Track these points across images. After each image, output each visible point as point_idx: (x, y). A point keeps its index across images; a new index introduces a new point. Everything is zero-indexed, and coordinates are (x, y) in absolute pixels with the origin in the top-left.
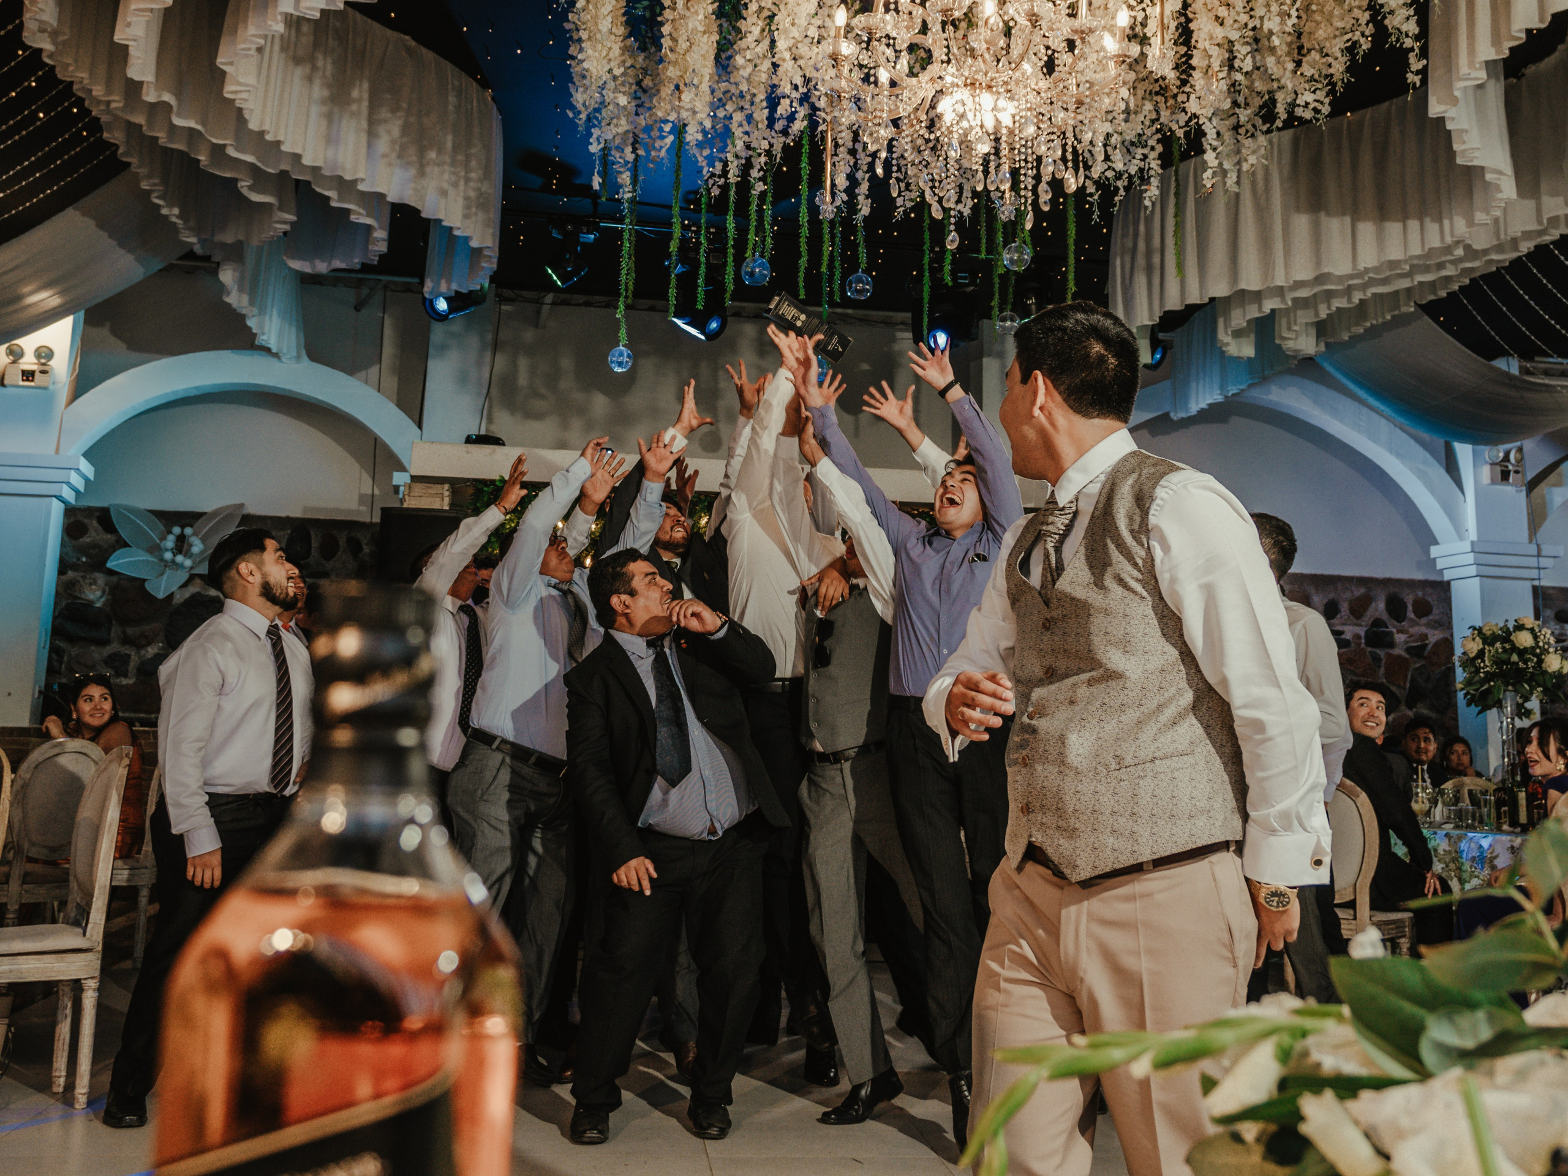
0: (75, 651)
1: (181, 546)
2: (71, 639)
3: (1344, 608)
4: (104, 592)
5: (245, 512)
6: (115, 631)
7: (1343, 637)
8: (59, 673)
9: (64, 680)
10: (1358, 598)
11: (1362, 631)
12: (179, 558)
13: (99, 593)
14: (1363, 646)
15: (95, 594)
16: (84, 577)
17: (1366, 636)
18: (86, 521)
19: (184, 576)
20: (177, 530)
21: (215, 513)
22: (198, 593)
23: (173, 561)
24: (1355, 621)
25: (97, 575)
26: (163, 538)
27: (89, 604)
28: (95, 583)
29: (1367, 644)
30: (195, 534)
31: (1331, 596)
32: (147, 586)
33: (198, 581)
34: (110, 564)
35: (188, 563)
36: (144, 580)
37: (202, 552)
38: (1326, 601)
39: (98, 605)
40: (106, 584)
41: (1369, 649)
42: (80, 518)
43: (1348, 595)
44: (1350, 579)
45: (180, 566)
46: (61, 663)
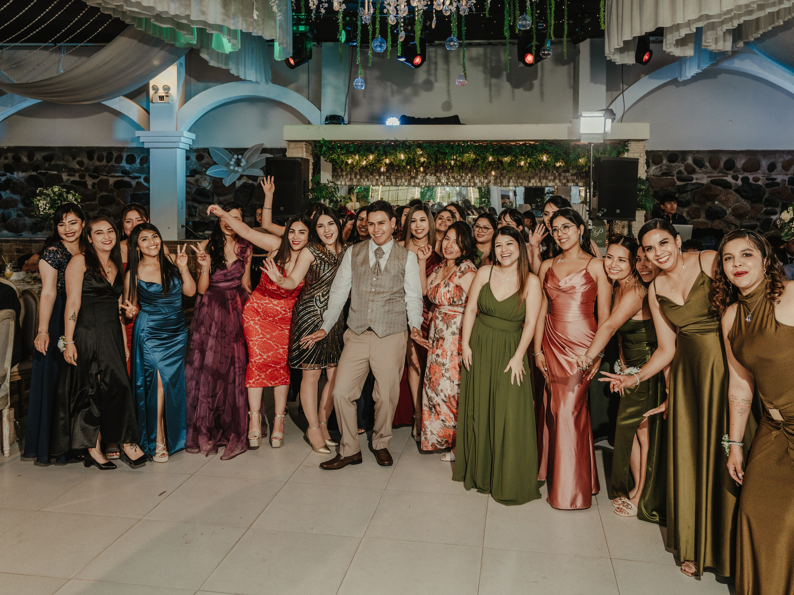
0: (201, 207)
1: (238, 163)
2: (199, 203)
3: (779, 166)
4: (210, 183)
5: (264, 147)
6: (216, 198)
7: (776, 181)
8: (195, 216)
9: (197, 219)
10: (788, 161)
11: (786, 178)
12: (236, 169)
13: (208, 184)
14: (787, 185)
15: (206, 185)
16: (201, 178)
17: (789, 181)
18: (203, 154)
19: (238, 175)
20: (236, 156)
21: (252, 148)
22: (245, 182)
23: (234, 170)
24: (785, 172)
25: (206, 176)
26: (231, 160)
27: (204, 189)
28: (205, 179)
29: (789, 184)
30: (244, 158)
31: (772, 160)
32: (223, 181)
33: (245, 177)
34: (207, 173)
35: (240, 170)
36: (223, 179)
37: (245, 165)
38: (769, 163)
39: (208, 188)
40: (211, 180)
41: (790, 187)
42: (201, 153)
43: (781, 160)
44: (783, 152)
45: (237, 172)
46: (196, 212)
